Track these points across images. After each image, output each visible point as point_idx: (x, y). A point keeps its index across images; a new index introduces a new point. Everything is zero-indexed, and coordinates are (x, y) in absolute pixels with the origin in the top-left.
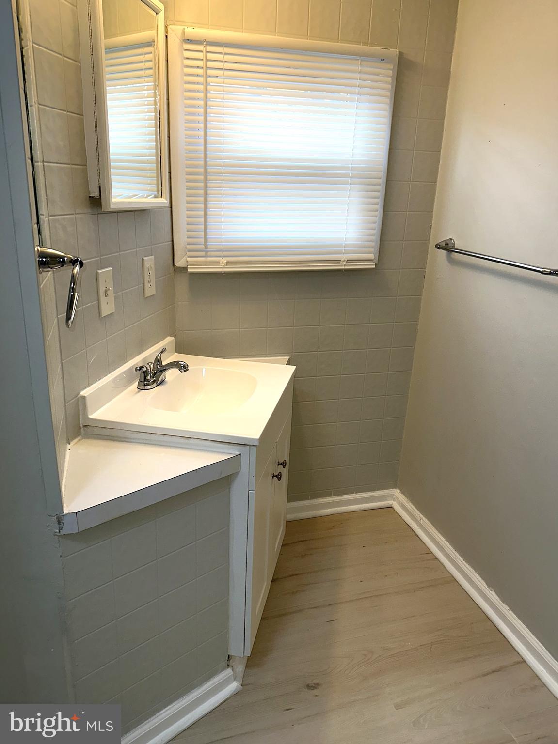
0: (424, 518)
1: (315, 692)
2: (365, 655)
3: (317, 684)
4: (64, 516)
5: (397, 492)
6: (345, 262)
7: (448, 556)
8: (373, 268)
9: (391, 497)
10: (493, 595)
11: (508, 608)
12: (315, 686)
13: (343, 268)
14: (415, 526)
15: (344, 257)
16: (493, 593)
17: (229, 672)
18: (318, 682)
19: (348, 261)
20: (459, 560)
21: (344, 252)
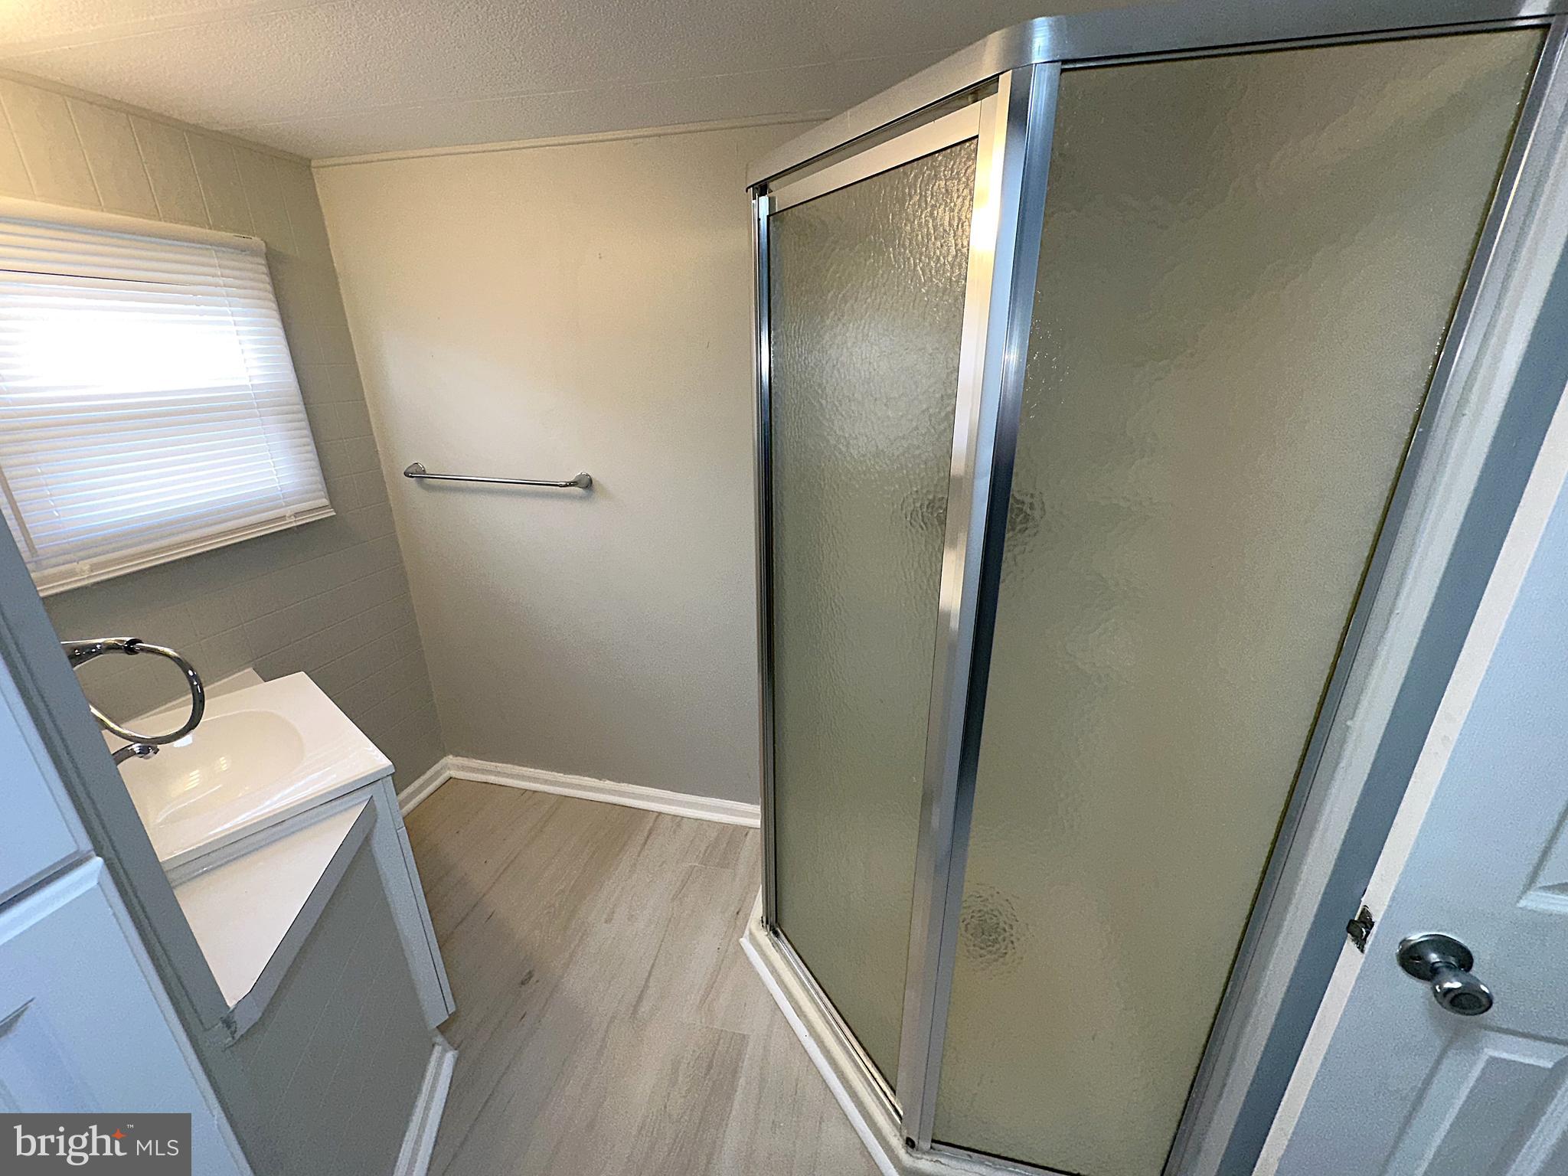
0: (498, 764)
1: (534, 979)
2: (549, 913)
3: (530, 972)
4: (233, 1011)
5: (450, 759)
6: (293, 517)
7: (546, 782)
8: (333, 516)
9: (446, 767)
10: (608, 784)
11: (626, 784)
12: (530, 975)
13: (294, 524)
14: (492, 779)
15: (288, 511)
16: (608, 782)
17: (438, 1049)
18: (528, 971)
19: (296, 515)
20: (560, 777)
21: (284, 504)
